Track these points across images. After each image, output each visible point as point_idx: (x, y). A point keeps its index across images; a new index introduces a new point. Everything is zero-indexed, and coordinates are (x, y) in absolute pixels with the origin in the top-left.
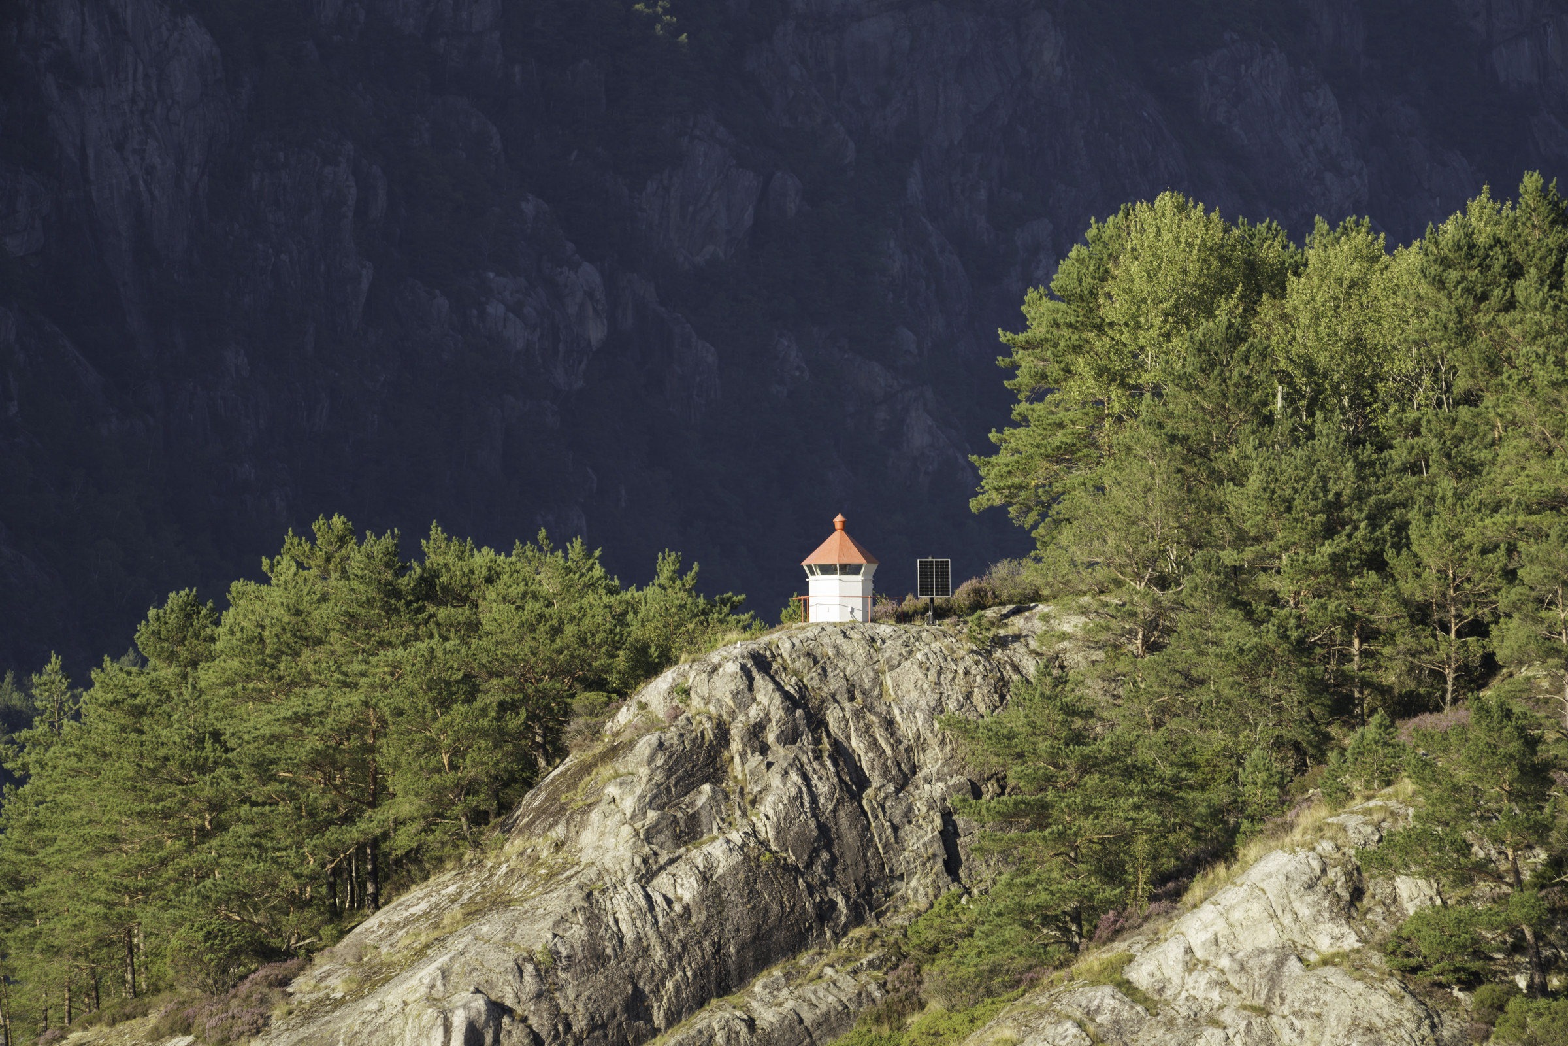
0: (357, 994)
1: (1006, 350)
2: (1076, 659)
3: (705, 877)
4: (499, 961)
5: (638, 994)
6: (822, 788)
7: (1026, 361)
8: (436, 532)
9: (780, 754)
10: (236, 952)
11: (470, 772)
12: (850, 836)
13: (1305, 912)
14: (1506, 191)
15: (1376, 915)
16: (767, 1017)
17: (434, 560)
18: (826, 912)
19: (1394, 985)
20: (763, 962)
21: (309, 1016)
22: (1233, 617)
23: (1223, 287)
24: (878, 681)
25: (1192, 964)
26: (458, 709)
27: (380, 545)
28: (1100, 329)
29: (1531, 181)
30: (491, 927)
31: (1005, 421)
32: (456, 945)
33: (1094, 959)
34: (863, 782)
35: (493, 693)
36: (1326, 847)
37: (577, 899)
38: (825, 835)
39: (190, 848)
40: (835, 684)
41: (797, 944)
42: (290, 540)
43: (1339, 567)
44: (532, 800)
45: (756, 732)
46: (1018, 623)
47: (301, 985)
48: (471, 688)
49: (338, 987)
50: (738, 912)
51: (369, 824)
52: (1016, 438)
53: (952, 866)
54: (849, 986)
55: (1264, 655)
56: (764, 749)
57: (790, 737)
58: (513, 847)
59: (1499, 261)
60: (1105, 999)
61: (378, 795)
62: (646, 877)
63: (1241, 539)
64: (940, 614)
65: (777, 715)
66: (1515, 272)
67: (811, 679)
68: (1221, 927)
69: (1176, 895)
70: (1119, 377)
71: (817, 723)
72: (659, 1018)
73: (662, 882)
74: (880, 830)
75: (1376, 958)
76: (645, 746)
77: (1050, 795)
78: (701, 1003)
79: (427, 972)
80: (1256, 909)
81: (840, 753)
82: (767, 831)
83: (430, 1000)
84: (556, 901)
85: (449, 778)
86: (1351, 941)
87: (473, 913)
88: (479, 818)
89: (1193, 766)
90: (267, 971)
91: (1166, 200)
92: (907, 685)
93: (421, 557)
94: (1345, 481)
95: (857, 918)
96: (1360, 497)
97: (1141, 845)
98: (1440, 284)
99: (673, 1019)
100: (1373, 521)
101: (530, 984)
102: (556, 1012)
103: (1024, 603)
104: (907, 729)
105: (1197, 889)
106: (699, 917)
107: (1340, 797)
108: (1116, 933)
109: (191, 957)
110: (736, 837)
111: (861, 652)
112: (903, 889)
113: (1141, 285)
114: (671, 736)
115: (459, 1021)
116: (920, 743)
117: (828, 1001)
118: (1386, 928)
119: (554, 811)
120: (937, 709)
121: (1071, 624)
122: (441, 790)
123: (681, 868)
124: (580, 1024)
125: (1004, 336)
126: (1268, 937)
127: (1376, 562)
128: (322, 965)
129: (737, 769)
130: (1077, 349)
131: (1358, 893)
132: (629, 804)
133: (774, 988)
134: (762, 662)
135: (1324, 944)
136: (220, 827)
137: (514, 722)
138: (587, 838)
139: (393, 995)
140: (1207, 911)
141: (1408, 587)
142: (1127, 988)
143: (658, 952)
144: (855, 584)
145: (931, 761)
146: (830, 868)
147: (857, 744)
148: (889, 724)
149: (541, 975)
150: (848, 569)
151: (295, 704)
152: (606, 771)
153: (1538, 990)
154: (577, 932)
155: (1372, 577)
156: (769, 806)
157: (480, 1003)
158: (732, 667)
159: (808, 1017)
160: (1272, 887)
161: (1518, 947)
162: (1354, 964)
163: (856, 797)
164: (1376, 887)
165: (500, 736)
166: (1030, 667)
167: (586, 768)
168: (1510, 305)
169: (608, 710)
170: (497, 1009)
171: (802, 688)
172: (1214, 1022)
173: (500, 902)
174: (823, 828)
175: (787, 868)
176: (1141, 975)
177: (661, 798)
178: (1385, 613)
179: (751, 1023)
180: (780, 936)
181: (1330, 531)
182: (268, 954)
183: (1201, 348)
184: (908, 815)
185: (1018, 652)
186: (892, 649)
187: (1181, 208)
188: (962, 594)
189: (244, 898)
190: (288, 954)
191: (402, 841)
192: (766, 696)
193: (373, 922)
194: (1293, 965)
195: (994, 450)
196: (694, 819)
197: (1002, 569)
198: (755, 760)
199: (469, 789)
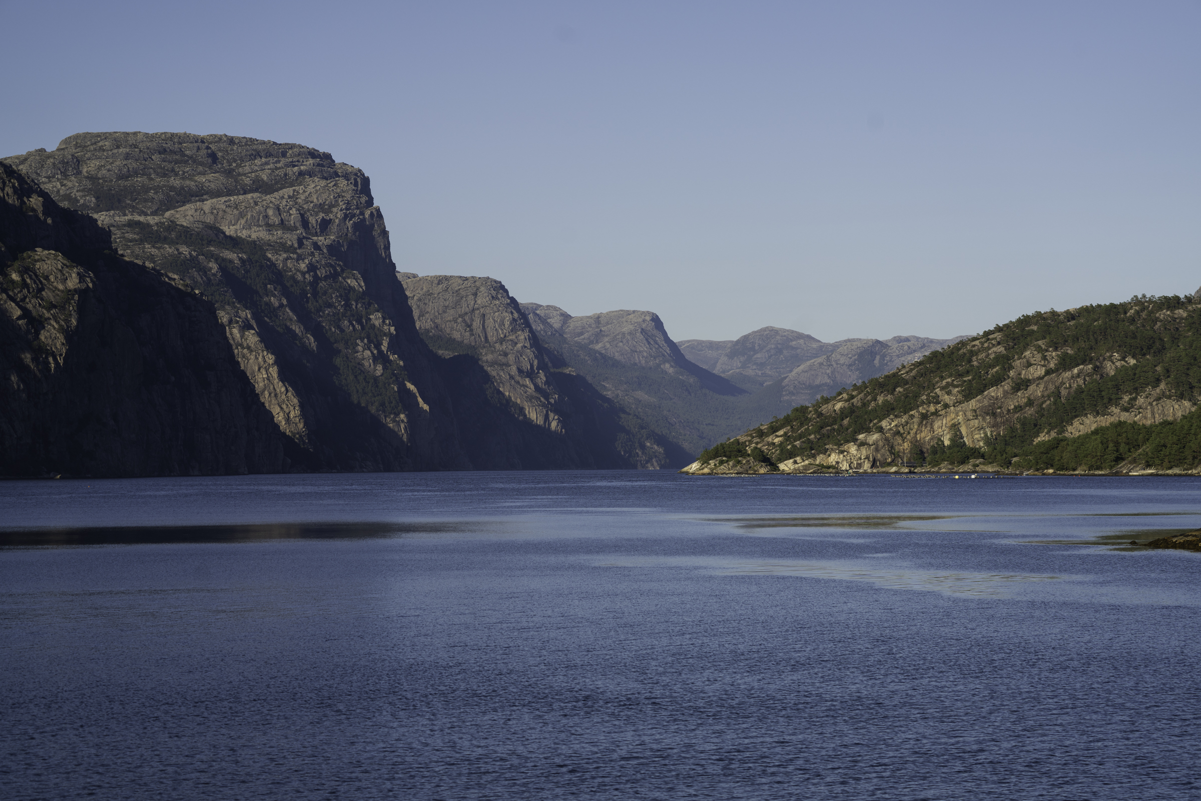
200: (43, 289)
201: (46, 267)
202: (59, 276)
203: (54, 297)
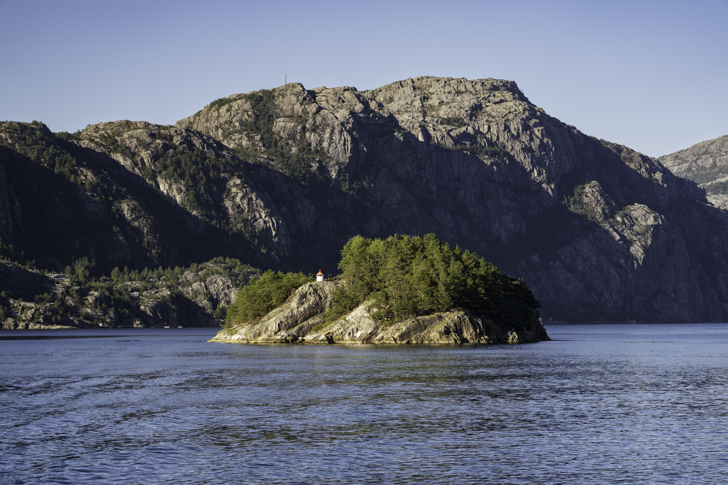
0: (268, 320)
1: (341, 252)
2: (345, 285)
3: (304, 308)
4: (282, 317)
5: (297, 321)
6: (317, 299)
7: (343, 253)
8: (279, 271)
9: (313, 295)
10: (256, 316)
11: (280, 297)
12: (320, 304)
13: (364, 312)
14: (393, 236)
15: (371, 312)
16: (310, 323)
17: (279, 274)
18: (317, 312)
19: (372, 320)
20: (310, 317)
21: (263, 322)
22: (360, 281)
23: (363, 245)
24: (323, 288)
25: (352, 317)
26: (280, 290)
27: (273, 273)
28: (350, 250)
29: (395, 235)
30: (281, 313)
31: (341, 260)
32: (278, 315)
33: (342, 317)
34: (322, 298)
35: (284, 288)
36: (366, 305)
37: (290, 311)
38: (317, 304)
39: (252, 304)
40: (319, 288)
41: (314, 315)
42: (265, 272)
43: (372, 276)
44: (287, 300)
45: (310, 293)
46: (339, 281)
47: (262, 319)
48: (281, 288)
49: (266, 319)
50: (308, 312)
51: (270, 303)
52: (342, 261)
53: (331, 307)
54: (319, 320)
55: (363, 285)
56: (311, 295)
57: (314, 293)
58: (285, 305)
59: (391, 243)
60: (343, 321)
61: (272, 299)
62: (298, 308)
63: (363, 273)
64: (331, 280)
65: (312, 291)
66: (392, 244)
67: (316, 287)
68: (355, 314)
69: (352, 311)
70: (352, 255)
71: (317, 292)
72: (299, 323)
73: (300, 309)
74: (323, 303)
75: (371, 317)
76: (298, 294)
77: (339, 300)
78: (303, 322)
79: (274, 318)
80: (359, 312)
81: (319, 295)
82: (311, 303)
83: (275, 321)
84: (288, 311)
85: (278, 298)
86: (369, 315)
87: (280, 312)
88: (282, 302)
89: (356, 297)
90: (259, 317)
91: (358, 236)
92: (327, 288)
93: (278, 274)
94: (373, 267)
95: (321, 313)
96: (375, 268)
97: (348, 305)
98: (384, 246)
99: (300, 323)
100: (376, 271)
101: (285, 319)
102: (288, 322)
103: (340, 279)
104: (326, 293)
105: (354, 310)
106: (303, 312)
107: (369, 300)
108: (345, 314)
109: (252, 316)
110: (308, 304)
111: (322, 284)
112: (326, 310)
113: (354, 245)
114: (301, 293)
115: (277, 323)
116: (328, 294)
117: (317, 321)
118: (372, 314)
119: (289, 301)
120: (330, 291)
121: (344, 282)
122: (277, 299)
123: (302, 307)
124: (290, 324)
125: (341, 250)
126: (360, 315)
127: (376, 275)
128: (265, 317)
129: (308, 297)
130: (348, 252)
131: (369, 310)
132: (296, 301)
133: (311, 320)
134: (311, 286)
135: (366, 315)
136: (255, 302)
137: (286, 292)
138: (292, 304)
139: (271, 320)
140: (354, 312)
141: (379, 278)
142: (346, 320)
143: (299, 316)
144: (322, 277)
145: (329, 296)
146: (318, 307)
147: (321, 294)
148: (325, 292)
149: (286, 318)
150: (321, 276)
151: (263, 290)
152: (294, 297)
153: (387, 320)
154: (290, 314)
155: (375, 277)
156: (311, 301)
157: (280, 321)
158: (308, 286)
159: (315, 323)
160: (361, 310)
161: (385, 316)
162: (368, 318)
163: (321, 300)
164: (371, 310)
165: (284, 293)
166: (340, 286)
167: (292, 297)
168: (392, 248)
169: (296, 290)
170: (281, 322)
171: (315, 288)
172: (354, 324)
173: (282, 311)
174: (317, 303)
175: (313, 307)
176: (347, 319)
177: (300, 300)
178: (376, 280)
179: (308, 324)
180: (312, 314)
181: (371, 272)
182: (260, 316)
183: (359, 252)
184: (326, 302)
185: (339, 285)
186: (325, 284)
187: (360, 237)
188: (334, 278)
189: (258, 310)
190: (262, 316)
191: (273, 304)
192: (311, 289)
193: (271, 312)
194: (362, 318)
195: (340, 263)
196: (303, 302)
197: (338, 276)
198: (310, 296)
199: (281, 299)
200: (634, 225)
201: (636, 213)
202: (643, 218)
203: (640, 229)
